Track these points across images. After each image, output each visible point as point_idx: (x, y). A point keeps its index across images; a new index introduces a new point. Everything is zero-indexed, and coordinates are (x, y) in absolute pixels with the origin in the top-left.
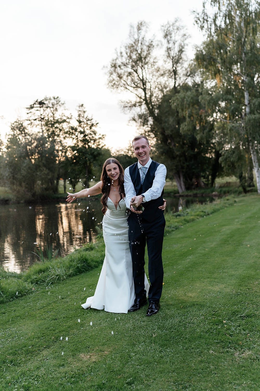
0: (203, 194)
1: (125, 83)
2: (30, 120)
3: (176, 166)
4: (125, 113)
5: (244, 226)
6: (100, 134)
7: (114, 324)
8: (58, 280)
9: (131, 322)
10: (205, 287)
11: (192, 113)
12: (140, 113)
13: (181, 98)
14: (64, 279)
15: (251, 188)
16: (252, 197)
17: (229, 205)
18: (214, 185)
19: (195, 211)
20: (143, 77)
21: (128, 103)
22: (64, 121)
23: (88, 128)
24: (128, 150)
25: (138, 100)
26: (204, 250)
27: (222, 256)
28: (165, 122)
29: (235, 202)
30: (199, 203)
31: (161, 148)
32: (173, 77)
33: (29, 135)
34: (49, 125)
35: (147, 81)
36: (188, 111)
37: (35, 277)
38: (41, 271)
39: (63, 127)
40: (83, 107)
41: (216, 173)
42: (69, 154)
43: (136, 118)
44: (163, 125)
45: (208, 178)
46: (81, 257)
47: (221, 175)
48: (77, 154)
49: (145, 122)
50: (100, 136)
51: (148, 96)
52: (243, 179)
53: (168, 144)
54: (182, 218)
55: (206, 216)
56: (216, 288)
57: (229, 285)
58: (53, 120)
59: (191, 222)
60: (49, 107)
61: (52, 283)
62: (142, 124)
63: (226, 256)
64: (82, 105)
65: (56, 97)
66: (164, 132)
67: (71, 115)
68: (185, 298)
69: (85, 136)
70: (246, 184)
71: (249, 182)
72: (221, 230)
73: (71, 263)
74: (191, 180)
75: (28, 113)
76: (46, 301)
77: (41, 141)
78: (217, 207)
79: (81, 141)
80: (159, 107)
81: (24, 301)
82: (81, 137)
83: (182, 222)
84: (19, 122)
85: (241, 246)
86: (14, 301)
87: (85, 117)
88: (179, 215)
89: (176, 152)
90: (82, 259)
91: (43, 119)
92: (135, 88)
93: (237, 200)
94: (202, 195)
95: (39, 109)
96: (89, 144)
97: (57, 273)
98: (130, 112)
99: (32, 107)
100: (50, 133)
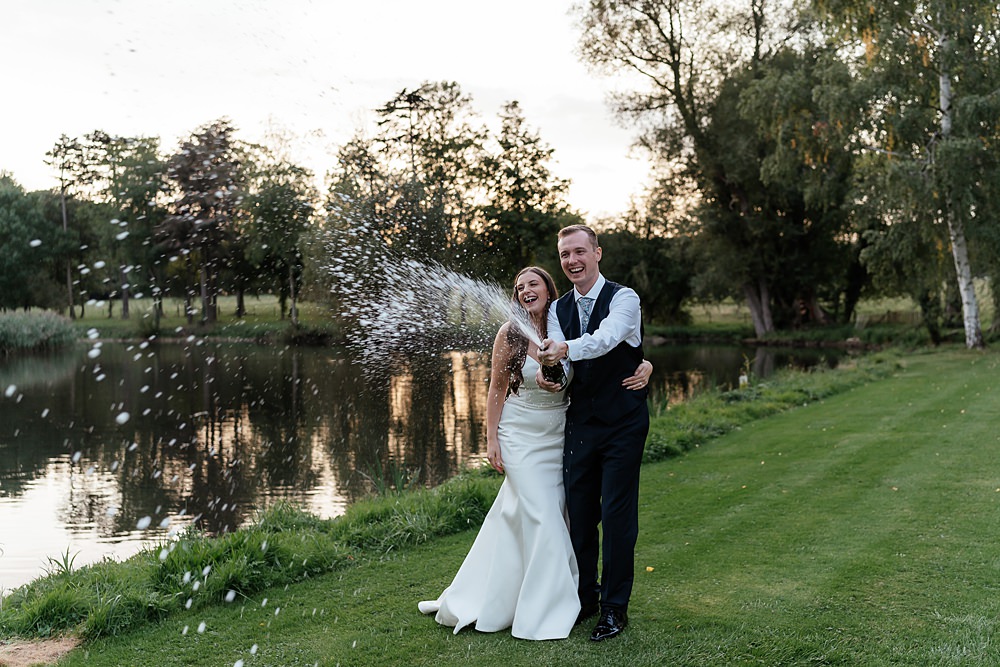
0: (819, 340)
1: (625, 48)
2: (384, 141)
3: (752, 265)
4: (622, 127)
5: (901, 436)
6: (557, 178)
7: (512, 653)
8: (410, 541)
9: (552, 652)
10: (748, 585)
11: (794, 130)
12: (662, 127)
13: (766, 91)
14: (424, 541)
15: (954, 331)
16: (950, 355)
17: (880, 375)
18: (852, 319)
19: (783, 387)
20: (672, 32)
21: (631, 99)
22: (469, 143)
23: (527, 161)
24: (628, 220)
25: (659, 91)
26: (779, 492)
27: (817, 510)
28: (728, 150)
29: (898, 367)
30: (795, 368)
31: (713, 216)
32: (753, 32)
33: (381, 177)
34: (430, 154)
35: (683, 42)
36: (783, 126)
37: (357, 530)
38: (371, 518)
39: (465, 157)
40: (515, 110)
41: (861, 287)
42: (477, 226)
43: (651, 138)
44: (720, 158)
45: (836, 298)
46: (468, 490)
47: (873, 293)
48: (496, 227)
49: (673, 150)
50: (557, 184)
51: (683, 82)
52: (931, 307)
53: (731, 208)
54: (744, 405)
55: (808, 403)
56: (777, 590)
57: (809, 584)
58: (440, 141)
59: (764, 416)
60: (432, 108)
61: (395, 548)
62: (665, 154)
63: (828, 511)
64: (515, 104)
65: (449, 84)
66: (724, 175)
67: (485, 129)
68: (692, 607)
69: (519, 181)
70: (940, 320)
71: (947, 315)
72: (836, 443)
73: (444, 505)
74: (790, 302)
75: (380, 124)
76: (373, 587)
77: (411, 192)
78: (842, 381)
79: (508, 193)
80: (712, 110)
81: (326, 583)
82: (508, 183)
83: (739, 416)
84: (359, 145)
85: (876, 489)
86: (303, 583)
87: (521, 134)
88: (737, 398)
89: (751, 228)
90: (470, 495)
91: (417, 137)
92: (653, 63)
93: (903, 362)
94: (818, 344)
95: (407, 112)
96: (530, 202)
97: (410, 525)
98: (635, 124)
99: (390, 109)
100: (431, 173)
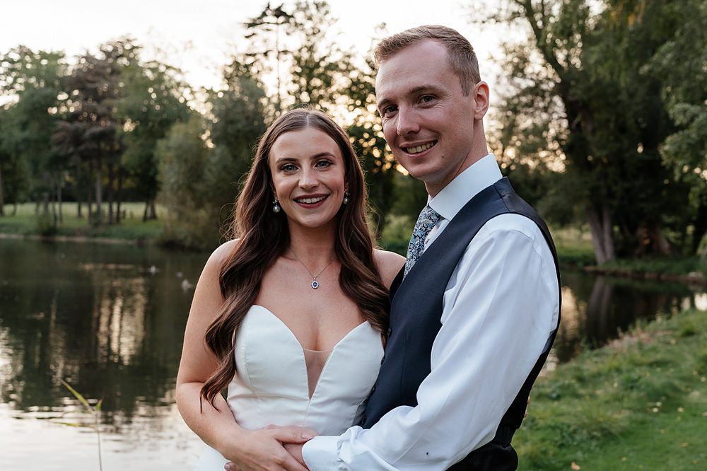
2: (252, 55)
3: (593, 189)
45: (683, 230)
75: (247, 37)
95: (274, 27)
